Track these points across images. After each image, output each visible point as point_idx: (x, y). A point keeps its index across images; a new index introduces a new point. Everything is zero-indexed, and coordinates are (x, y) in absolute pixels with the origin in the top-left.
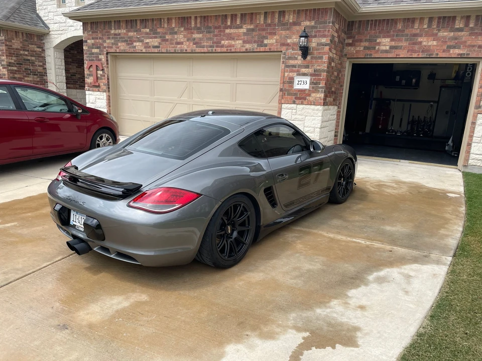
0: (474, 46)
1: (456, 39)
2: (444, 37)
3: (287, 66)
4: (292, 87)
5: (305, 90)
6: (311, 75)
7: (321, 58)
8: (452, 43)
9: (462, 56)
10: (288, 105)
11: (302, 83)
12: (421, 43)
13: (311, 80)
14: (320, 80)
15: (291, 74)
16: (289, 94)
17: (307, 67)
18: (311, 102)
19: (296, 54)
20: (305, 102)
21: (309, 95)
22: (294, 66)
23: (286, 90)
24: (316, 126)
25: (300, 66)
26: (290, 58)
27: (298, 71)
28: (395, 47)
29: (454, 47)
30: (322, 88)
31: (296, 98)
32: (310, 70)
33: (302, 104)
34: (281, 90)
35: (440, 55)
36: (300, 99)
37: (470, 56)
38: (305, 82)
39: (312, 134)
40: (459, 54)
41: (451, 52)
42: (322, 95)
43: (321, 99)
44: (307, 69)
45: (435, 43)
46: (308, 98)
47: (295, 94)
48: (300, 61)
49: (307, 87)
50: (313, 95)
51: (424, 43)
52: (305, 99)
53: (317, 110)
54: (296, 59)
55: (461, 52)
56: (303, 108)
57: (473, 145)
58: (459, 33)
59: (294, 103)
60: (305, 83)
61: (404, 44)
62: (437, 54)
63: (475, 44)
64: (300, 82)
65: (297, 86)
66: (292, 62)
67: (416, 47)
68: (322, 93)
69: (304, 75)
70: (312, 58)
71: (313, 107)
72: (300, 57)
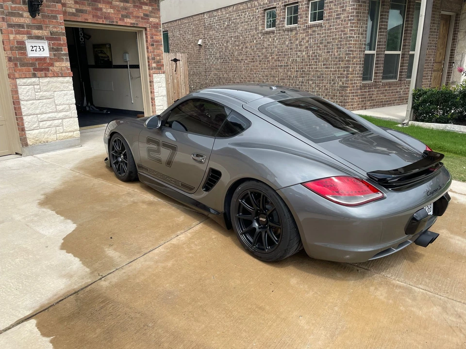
0: (138, 17)
1: (126, 9)
2: (118, 6)
3: (10, 26)
4: (25, 54)
5: (45, 58)
6: (48, 39)
7: (55, 17)
8: (124, 13)
9: (134, 25)
10: (26, 79)
11: (38, 49)
12: (101, 9)
13: (49, 45)
14: (60, 45)
15: (19, 37)
16: (22, 65)
17: (40, 28)
18: (57, 74)
19: (19, 9)
20: (49, 74)
21: (52, 65)
22: (21, 26)
23: (17, 59)
24: (71, 102)
25: (29, 26)
26: (12, 14)
27: (28, 33)
28: (80, 10)
29: (127, 17)
30: (65, 55)
31: (35, 70)
32: (45, 33)
33: (46, 76)
34: (10, 59)
35: (120, 23)
36: (41, 70)
37: (138, 26)
38: (41, 48)
39: (69, 113)
40: (131, 24)
41: (126, 21)
42: (68, 64)
43: (68, 69)
44: (41, 31)
45: (112, 11)
46: (51, 68)
47: (33, 65)
48: (28, 19)
49: (46, 53)
50: (57, 64)
51: (104, 10)
52: (48, 70)
53: (67, 83)
54: (22, 16)
55: (132, 22)
56: (49, 82)
57: (156, 98)
58: (127, 4)
59: (35, 76)
60: (42, 50)
61: (89, 9)
62: (117, 22)
63: (139, 15)
64: (34, 48)
65: (31, 54)
66: (15, 20)
67: (99, 13)
68: (67, 61)
69: (38, 38)
70: (43, 16)
71: (61, 79)
72: (27, 14)
